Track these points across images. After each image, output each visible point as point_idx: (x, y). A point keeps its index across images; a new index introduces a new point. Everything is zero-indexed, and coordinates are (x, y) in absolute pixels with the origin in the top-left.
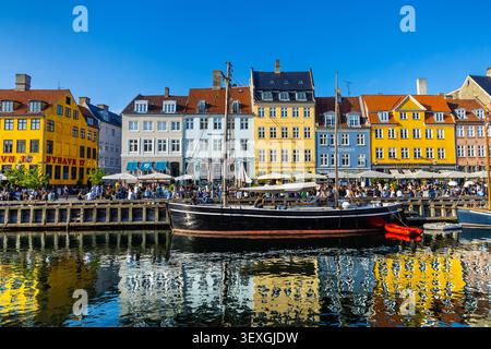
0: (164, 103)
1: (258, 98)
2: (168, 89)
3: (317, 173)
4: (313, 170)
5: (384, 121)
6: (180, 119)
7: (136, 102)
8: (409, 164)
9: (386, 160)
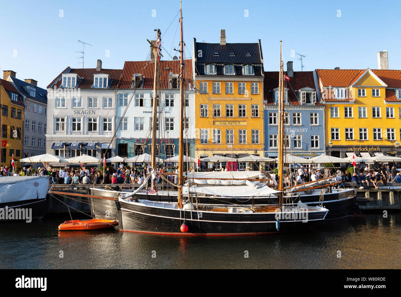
0: (95, 76)
1: (200, 71)
2: (100, 62)
3: (266, 156)
4: (262, 153)
5: (340, 98)
6: (112, 95)
7: (64, 76)
8: (369, 147)
9: (342, 141)
